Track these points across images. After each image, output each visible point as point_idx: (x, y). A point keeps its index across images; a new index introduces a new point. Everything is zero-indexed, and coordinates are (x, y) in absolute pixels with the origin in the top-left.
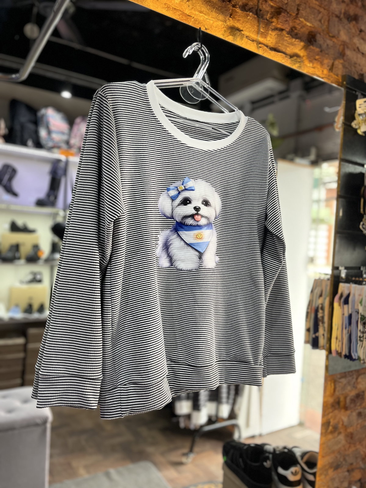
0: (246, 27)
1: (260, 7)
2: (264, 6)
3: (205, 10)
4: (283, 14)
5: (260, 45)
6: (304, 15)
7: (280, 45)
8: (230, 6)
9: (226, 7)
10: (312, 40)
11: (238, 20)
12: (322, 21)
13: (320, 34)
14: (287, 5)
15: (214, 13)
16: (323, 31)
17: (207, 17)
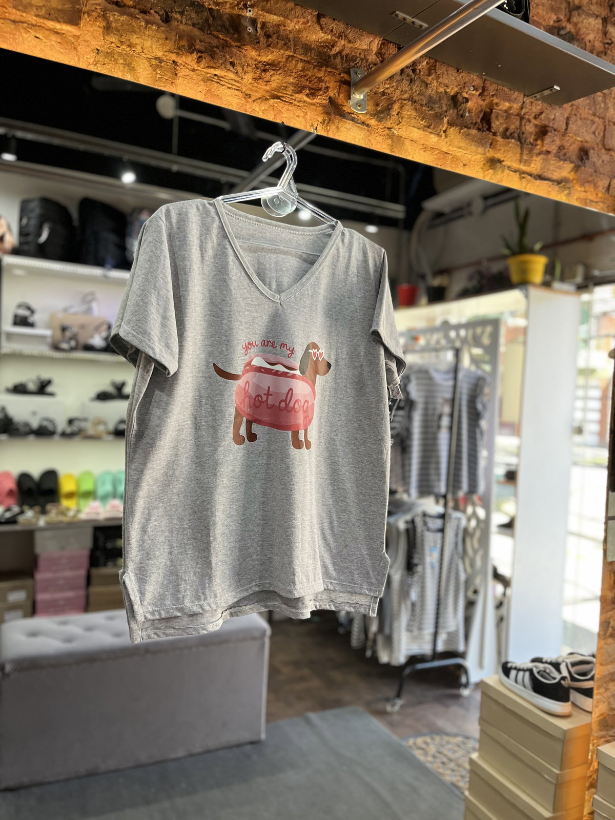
0: (508, 156)
1: (523, 129)
2: (528, 128)
3: (463, 145)
4: (550, 134)
5: (523, 175)
6: (574, 129)
7: (545, 170)
8: (490, 135)
9: (485, 138)
10: (584, 158)
11: (499, 150)
12: (597, 134)
13: (593, 149)
14: (553, 122)
15: (473, 148)
16: (597, 144)
17: (466, 152)
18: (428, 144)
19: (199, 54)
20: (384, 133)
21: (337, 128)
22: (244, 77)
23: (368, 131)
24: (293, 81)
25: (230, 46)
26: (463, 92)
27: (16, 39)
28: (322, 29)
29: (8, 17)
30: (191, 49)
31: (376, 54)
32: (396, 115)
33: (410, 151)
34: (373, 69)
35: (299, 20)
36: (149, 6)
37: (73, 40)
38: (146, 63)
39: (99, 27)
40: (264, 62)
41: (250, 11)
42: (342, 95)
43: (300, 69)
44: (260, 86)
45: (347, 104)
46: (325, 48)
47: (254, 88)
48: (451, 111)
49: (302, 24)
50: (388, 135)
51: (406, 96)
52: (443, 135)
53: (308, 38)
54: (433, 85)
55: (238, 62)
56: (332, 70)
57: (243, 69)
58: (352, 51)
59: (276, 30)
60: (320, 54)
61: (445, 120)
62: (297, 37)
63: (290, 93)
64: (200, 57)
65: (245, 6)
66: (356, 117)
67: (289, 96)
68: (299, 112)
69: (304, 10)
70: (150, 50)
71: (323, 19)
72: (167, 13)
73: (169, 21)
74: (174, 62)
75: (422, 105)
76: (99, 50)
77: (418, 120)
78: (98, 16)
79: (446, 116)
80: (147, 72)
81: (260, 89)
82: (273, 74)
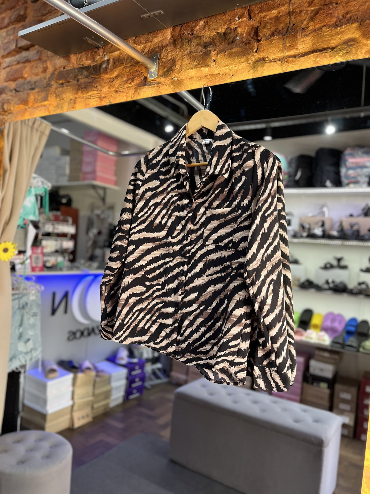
0: (271, 51)
1: (293, 21)
2: (299, 18)
3: (228, 63)
5: (286, 60)
11: (263, 50)
15: (236, 61)
20: (169, 83)
21: (138, 94)
24: (126, 79)
26: (231, 26)
31: (170, 38)
33: (189, 85)
43: (128, 71)
47: (110, 92)
55: (99, 84)
57: (101, 86)
59: (118, 58)
67: (121, 88)
68: (124, 94)
74: (76, 98)
77: (191, 64)
78: (54, 93)
81: (112, 91)
82: (117, 81)
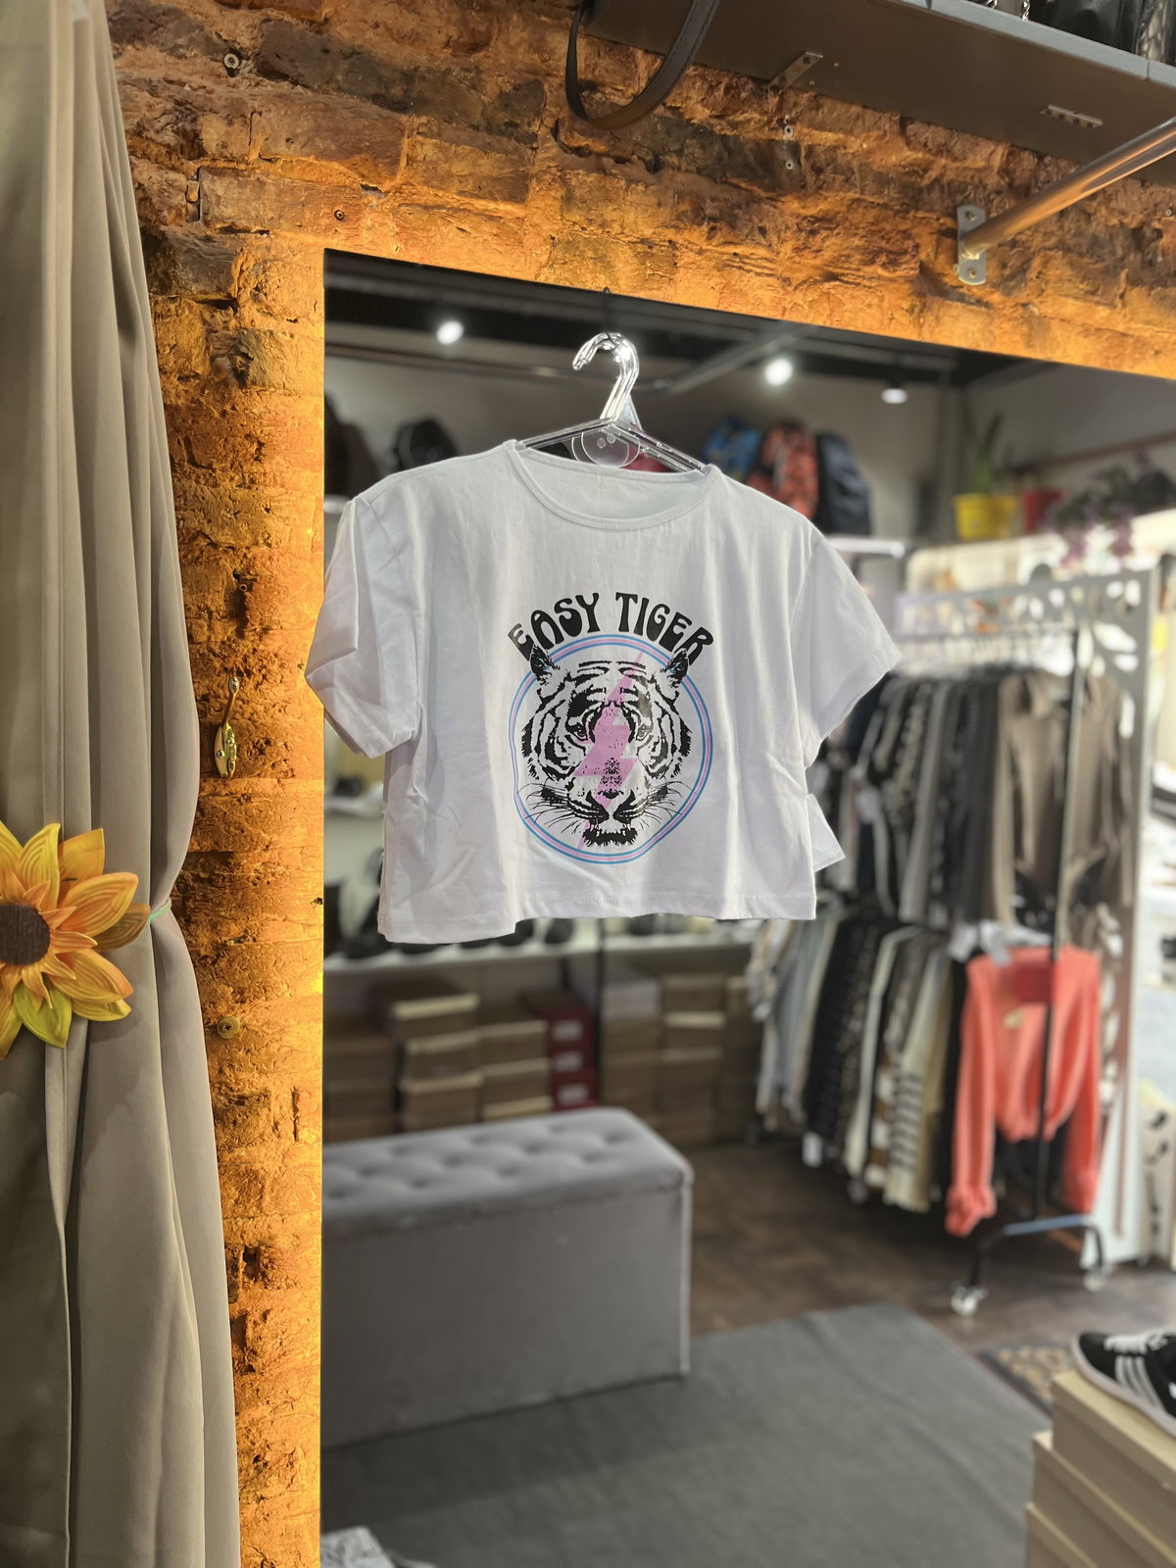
3: (1155, 317)
15: (1173, 320)
17: (1157, 329)
18: (1090, 322)
19: (712, 224)
20: (1015, 315)
21: (937, 318)
22: (782, 250)
23: (988, 315)
24: (860, 243)
25: (760, 200)
26: (1152, 220)
27: (432, 237)
28: (908, 143)
29: (416, 202)
30: (698, 216)
31: (998, 173)
32: (1035, 278)
33: (1059, 339)
34: (995, 203)
35: (871, 134)
36: (629, 149)
37: (516, 229)
38: (629, 253)
39: (555, 198)
40: (812, 216)
41: (789, 131)
42: (942, 258)
43: (871, 220)
44: (804, 261)
45: (951, 272)
46: (912, 175)
47: (798, 266)
48: (1132, 257)
49: (875, 140)
50: (1022, 317)
51: (1053, 240)
52: (1118, 302)
53: (883, 162)
54: (1099, 215)
55: (772, 225)
56: (925, 215)
57: (779, 238)
58: (958, 175)
59: (831, 156)
60: (904, 188)
61: (1123, 275)
62: (865, 164)
63: (854, 267)
64: (713, 229)
65: (781, 124)
66: (967, 292)
67: (853, 272)
68: (870, 298)
69: (877, 115)
70: (633, 227)
71: (910, 127)
72: (656, 157)
73: (660, 168)
74: (670, 242)
75: (1081, 255)
76: (553, 238)
77: (1075, 283)
78: (553, 180)
79: (1123, 268)
80: (629, 268)
81: (805, 265)
82: (827, 237)
